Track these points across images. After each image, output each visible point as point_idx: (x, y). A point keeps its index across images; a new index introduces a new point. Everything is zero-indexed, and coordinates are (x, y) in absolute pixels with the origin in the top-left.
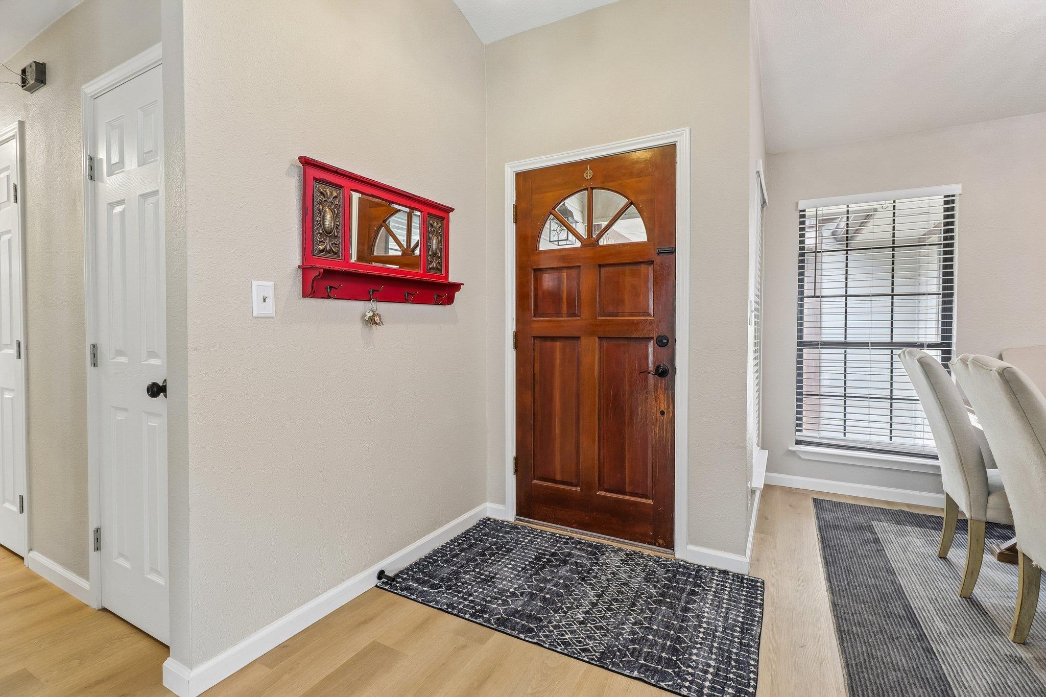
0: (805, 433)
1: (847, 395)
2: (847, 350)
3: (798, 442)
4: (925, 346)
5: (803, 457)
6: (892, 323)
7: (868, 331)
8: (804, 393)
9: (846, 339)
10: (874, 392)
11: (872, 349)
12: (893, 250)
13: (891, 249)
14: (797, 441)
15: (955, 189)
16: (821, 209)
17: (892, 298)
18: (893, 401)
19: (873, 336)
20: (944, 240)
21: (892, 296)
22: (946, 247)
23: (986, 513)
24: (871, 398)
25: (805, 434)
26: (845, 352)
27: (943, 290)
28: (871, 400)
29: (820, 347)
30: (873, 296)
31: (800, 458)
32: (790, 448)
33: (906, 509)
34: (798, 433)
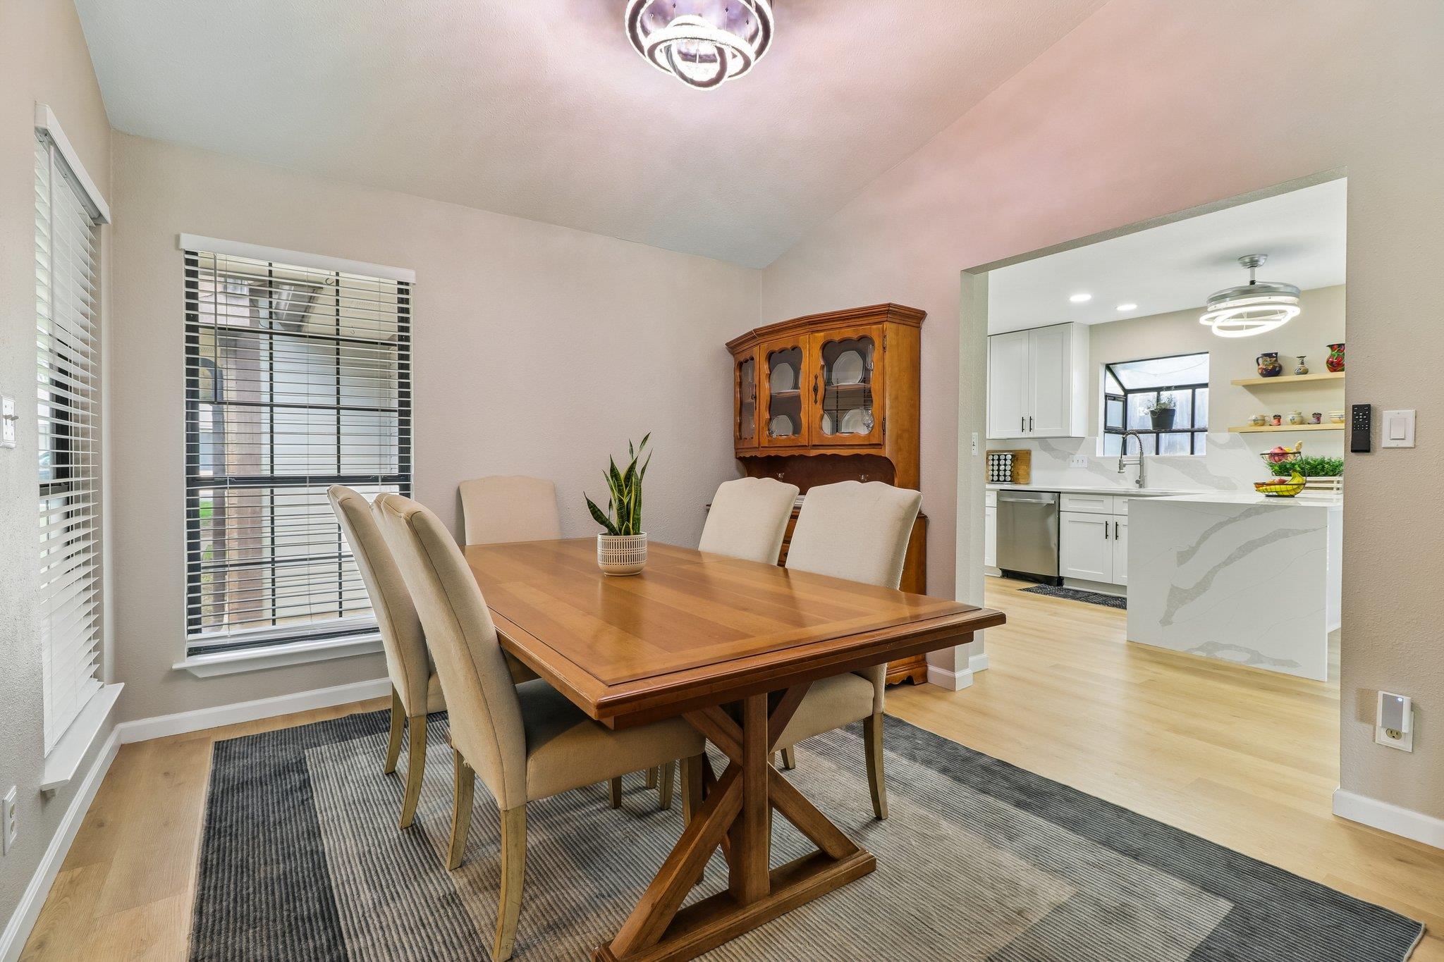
0: (206, 633)
1: (276, 559)
2: (275, 489)
3: (194, 651)
4: (380, 480)
5: (200, 675)
6: (339, 448)
7: (305, 460)
8: (202, 565)
9: (272, 472)
10: (314, 551)
11: (310, 486)
12: (338, 344)
13: (335, 342)
14: (190, 650)
15: (409, 276)
16: (224, 257)
17: (338, 413)
18: (343, 559)
19: (310, 467)
20: (399, 340)
21: (338, 409)
22: (401, 350)
23: (427, 703)
24: (311, 559)
25: (207, 635)
26: (272, 492)
27: (399, 407)
28: (311, 562)
29: (228, 486)
30: (310, 407)
31: (196, 678)
32: (176, 666)
33: (359, 711)
34: (192, 636)
